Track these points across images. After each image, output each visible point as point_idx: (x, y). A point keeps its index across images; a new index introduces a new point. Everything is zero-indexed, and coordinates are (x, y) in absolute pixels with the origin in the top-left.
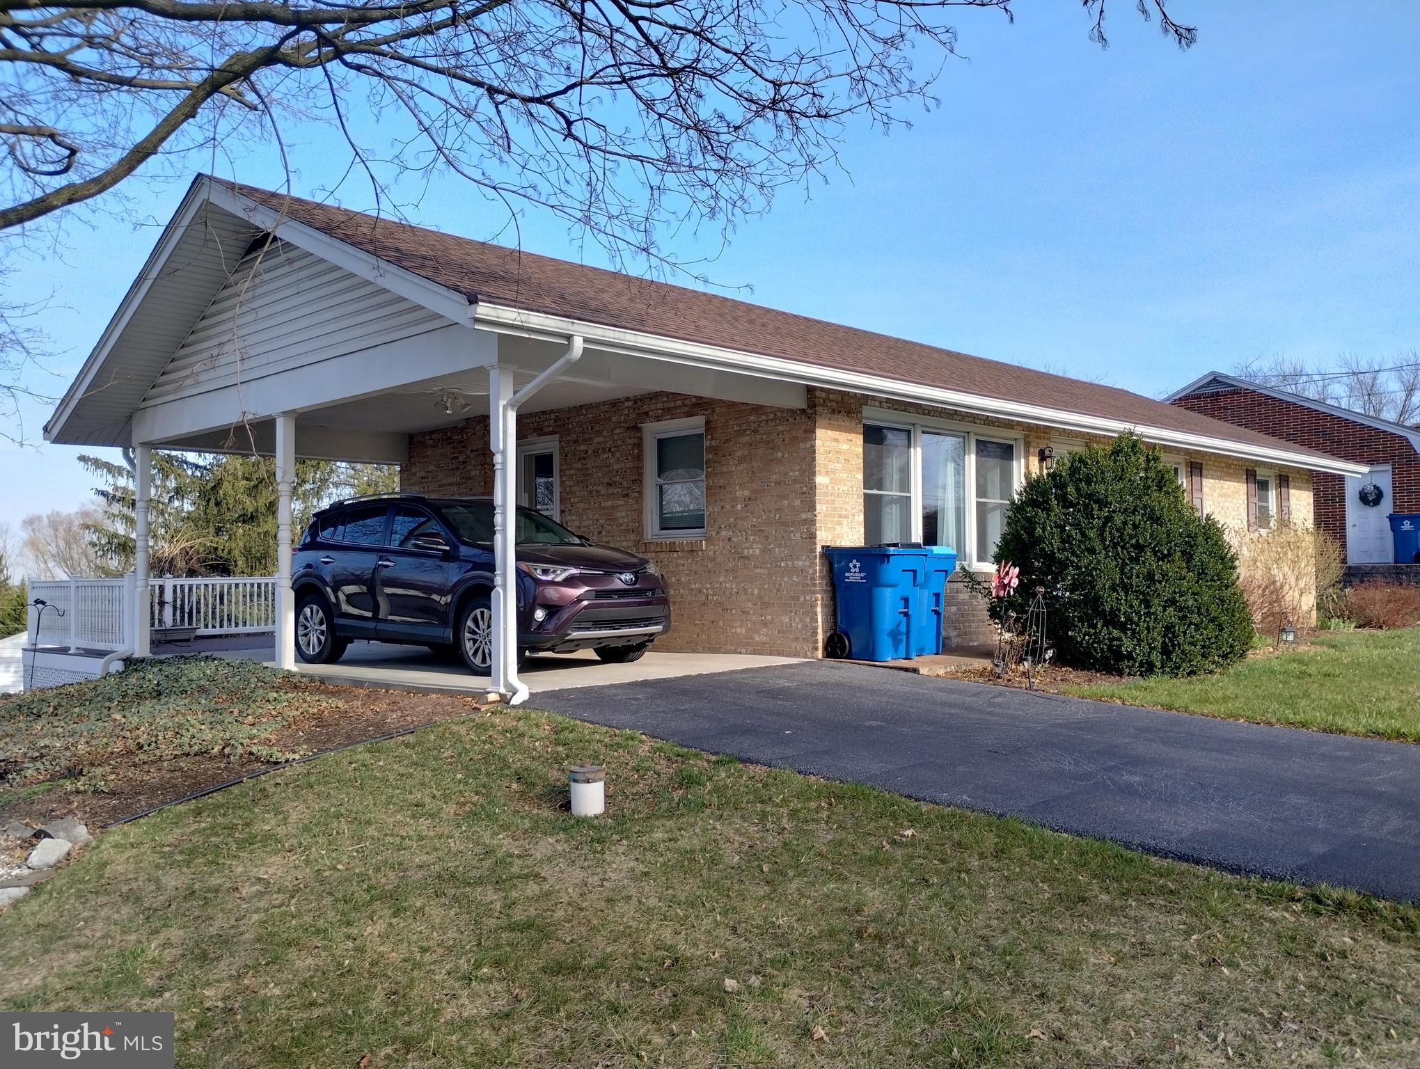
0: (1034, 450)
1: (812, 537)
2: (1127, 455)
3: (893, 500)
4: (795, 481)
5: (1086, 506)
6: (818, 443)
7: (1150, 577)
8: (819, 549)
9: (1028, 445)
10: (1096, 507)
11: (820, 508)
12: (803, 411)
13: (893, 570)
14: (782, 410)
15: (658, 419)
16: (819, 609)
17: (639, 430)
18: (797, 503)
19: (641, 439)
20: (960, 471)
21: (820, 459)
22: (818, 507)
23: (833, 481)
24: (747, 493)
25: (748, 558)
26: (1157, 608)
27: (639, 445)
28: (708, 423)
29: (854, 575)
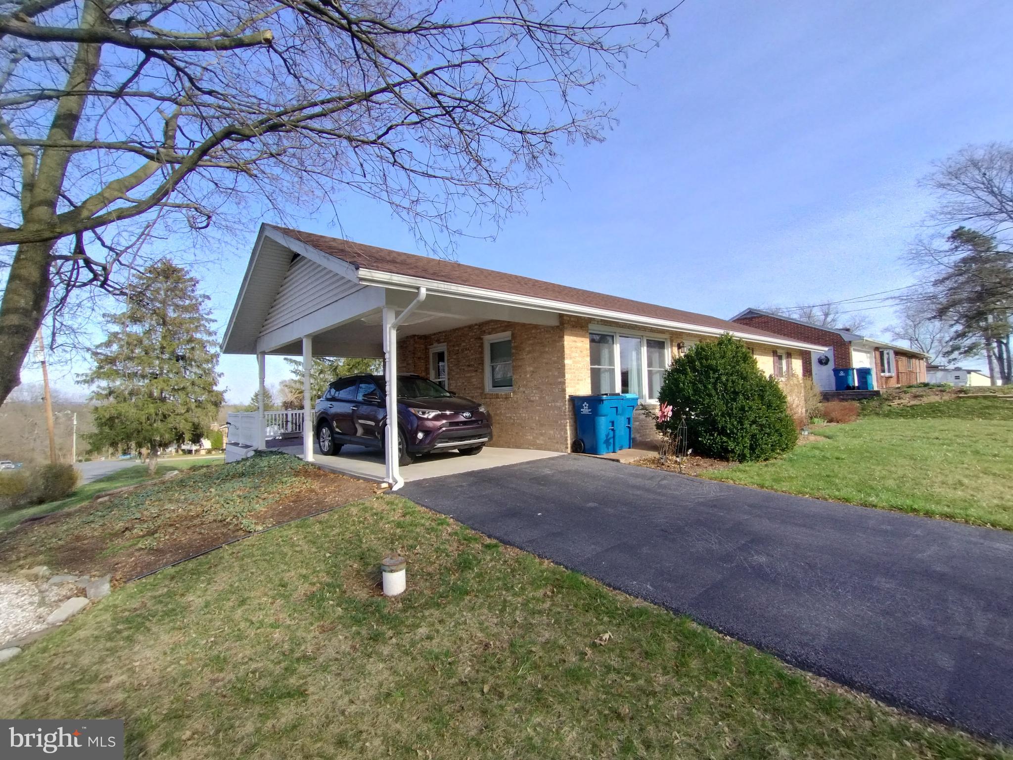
0: (675, 344)
1: (564, 390)
2: (726, 345)
3: (606, 370)
4: (555, 362)
5: (706, 372)
6: (566, 343)
7: (742, 409)
8: (567, 397)
9: (672, 341)
10: (711, 372)
11: (568, 376)
12: (558, 327)
13: (606, 407)
14: (547, 327)
15: (490, 334)
16: (568, 428)
17: (481, 339)
18: (556, 374)
19: (482, 343)
20: (639, 354)
21: (567, 351)
22: (567, 376)
23: (575, 362)
24: (532, 369)
25: (532, 401)
26: (747, 425)
27: (482, 346)
28: (513, 334)
29: (585, 410)
